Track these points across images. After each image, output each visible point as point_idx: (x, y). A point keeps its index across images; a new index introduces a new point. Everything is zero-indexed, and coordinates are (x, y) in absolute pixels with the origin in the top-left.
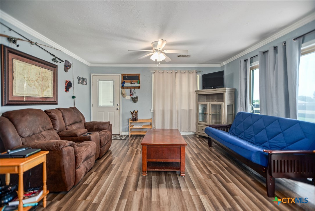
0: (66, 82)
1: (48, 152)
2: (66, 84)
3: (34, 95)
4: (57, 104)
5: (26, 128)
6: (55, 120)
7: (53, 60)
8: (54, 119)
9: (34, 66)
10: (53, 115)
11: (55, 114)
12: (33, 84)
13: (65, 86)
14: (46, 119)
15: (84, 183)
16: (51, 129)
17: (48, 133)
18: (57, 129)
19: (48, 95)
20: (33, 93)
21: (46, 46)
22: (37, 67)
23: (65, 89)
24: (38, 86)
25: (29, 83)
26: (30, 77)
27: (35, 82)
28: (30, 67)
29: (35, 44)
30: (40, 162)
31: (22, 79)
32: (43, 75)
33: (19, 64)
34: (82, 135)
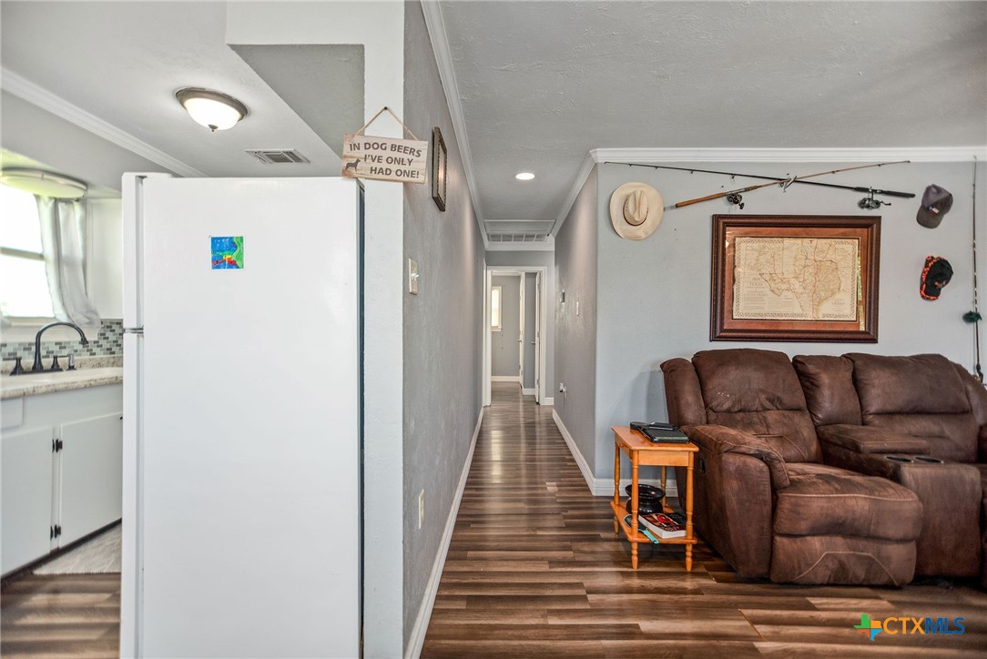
0: (926, 266)
1: (696, 449)
2: (924, 272)
3: (786, 315)
4: (874, 341)
5: (722, 391)
6: (814, 388)
7: (862, 204)
8: (812, 384)
9: (787, 242)
10: (811, 372)
11: (817, 371)
12: (784, 286)
13: (922, 278)
14: (781, 381)
15: (809, 599)
16: (799, 409)
17: (785, 417)
18: (820, 416)
19: (837, 313)
20: (783, 310)
21: (833, 172)
22: (799, 241)
23: (921, 289)
24: (802, 290)
25: (773, 285)
26: (777, 272)
27: (792, 280)
28: (778, 245)
29: (795, 181)
30: (675, 462)
31: (755, 279)
32: (818, 259)
33: (749, 244)
34: (882, 452)
